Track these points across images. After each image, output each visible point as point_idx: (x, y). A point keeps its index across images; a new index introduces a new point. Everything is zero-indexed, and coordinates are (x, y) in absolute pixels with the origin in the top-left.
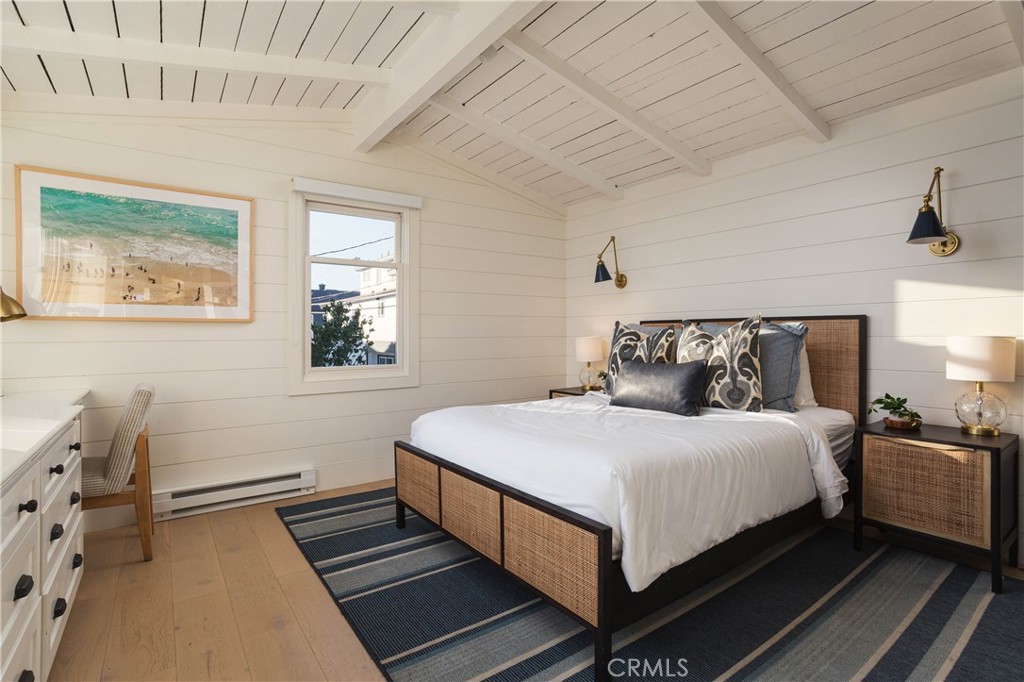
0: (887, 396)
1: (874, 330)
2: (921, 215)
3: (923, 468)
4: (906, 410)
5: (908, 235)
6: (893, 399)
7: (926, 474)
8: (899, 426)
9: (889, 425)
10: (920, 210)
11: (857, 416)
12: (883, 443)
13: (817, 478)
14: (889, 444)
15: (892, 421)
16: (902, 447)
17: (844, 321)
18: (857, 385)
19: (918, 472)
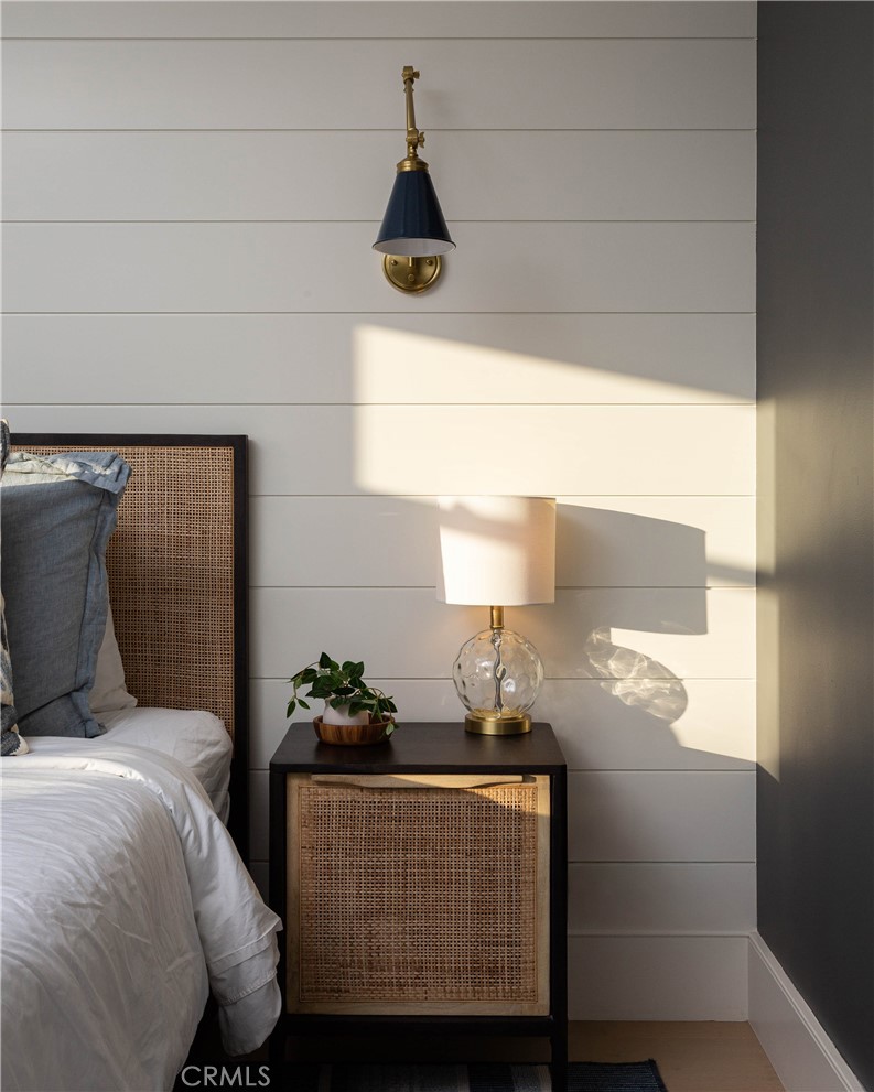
0: (325, 661)
1: (271, 478)
2: (403, 177)
3: (424, 843)
4: (366, 694)
5: (376, 229)
6: (334, 666)
7: (428, 857)
8: (355, 739)
9: (330, 737)
10: (400, 165)
11: (232, 721)
12: (336, 795)
13: (214, 936)
14: (349, 795)
15: (339, 728)
16: (377, 798)
17: (195, 450)
18: (231, 636)
19: (413, 857)
